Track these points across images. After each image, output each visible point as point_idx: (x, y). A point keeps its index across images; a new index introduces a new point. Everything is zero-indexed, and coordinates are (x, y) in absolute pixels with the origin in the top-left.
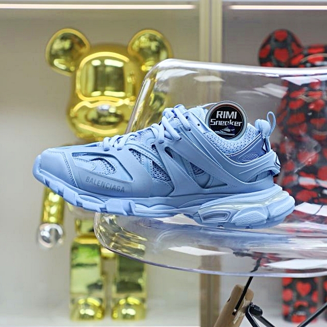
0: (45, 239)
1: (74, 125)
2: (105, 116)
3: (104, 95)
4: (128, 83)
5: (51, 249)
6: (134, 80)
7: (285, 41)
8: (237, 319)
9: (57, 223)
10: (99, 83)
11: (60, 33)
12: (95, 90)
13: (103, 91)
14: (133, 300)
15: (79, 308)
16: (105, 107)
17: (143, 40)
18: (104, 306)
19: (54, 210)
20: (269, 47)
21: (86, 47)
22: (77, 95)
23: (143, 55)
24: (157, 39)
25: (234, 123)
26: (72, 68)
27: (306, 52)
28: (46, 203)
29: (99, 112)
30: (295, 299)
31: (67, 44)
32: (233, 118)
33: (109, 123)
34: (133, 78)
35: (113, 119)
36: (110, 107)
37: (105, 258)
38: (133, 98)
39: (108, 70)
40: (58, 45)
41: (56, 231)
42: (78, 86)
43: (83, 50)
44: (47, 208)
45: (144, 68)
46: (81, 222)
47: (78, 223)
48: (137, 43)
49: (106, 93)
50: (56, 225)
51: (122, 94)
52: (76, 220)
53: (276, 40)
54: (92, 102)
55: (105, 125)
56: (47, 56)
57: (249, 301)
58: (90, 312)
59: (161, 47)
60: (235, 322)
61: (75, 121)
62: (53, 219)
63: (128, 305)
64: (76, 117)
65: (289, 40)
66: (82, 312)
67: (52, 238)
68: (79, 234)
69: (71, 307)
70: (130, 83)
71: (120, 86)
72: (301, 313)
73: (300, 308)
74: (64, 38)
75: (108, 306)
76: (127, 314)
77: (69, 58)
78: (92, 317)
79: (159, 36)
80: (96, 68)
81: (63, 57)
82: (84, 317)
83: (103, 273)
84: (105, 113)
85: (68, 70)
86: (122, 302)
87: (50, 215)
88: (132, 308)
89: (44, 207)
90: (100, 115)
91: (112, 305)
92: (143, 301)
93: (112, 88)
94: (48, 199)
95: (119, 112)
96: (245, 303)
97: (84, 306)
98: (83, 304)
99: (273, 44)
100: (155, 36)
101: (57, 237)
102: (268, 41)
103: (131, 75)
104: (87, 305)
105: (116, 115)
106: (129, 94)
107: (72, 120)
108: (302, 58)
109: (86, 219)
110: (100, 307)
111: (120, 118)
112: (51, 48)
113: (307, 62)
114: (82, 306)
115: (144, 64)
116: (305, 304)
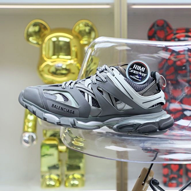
0: (26, 141)
1: (41, 75)
2: (60, 70)
3: (59, 58)
4: (73, 51)
5: (29, 147)
6: (76, 49)
7: (163, 26)
8: (145, 187)
9: (33, 132)
10: (56, 51)
11: (33, 22)
12: (54, 55)
13: (58, 56)
14: (77, 175)
15: (46, 181)
16: (60, 65)
17: (81, 26)
18: (60, 179)
19: (31, 124)
20: (154, 29)
21: (48, 30)
22: (43, 58)
23: (81, 34)
24: (89, 25)
25: (142, 74)
26: (40, 43)
27: (175, 32)
28: (26, 121)
29: (56, 68)
30: (170, 173)
31: (37, 29)
32: (142, 71)
33: (62, 74)
34: (76, 48)
35: (64, 72)
36: (63, 65)
37: (60, 152)
38: (76, 59)
39: (61, 43)
40: (32, 29)
41: (32, 136)
42: (44, 53)
43: (46, 32)
44: (27, 124)
45: (82, 42)
46: (46, 131)
47: (45, 132)
48: (77, 28)
49: (61, 56)
50: (32, 133)
51: (69, 57)
52: (43, 130)
53: (158, 26)
54: (52, 62)
55: (60, 75)
56: (25, 35)
57: (152, 177)
58: (52, 183)
59: (92, 30)
60: (143, 189)
61: (42, 73)
62: (30, 130)
63: (74, 179)
64: (43, 71)
65: (165, 25)
66: (48, 183)
67: (30, 141)
68: (45, 138)
69: (41, 180)
70: (74, 51)
71: (68, 52)
72: (174, 182)
73: (173, 179)
74: (35, 25)
75: (62, 179)
76: (73, 184)
77: (38, 37)
78: (54, 186)
79: (90, 24)
80: (54, 42)
81: (35, 36)
82: (49, 186)
83: (60, 160)
84: (60, 68)
85: (38, 44)
86: (71, 177)
87: (28, 127)
88: (76, 180)
89: (25, 123)
90: (57, 70)
91: (65, 179)
92: (83, 175)
93: (64, 54)
94: (27, 118)
95: (68, 68)
96: (149, 178)
97: (49, 180)
98: (48, 179)
99: (156, 28)
100: (88, 24)
101: (33, 140)
102: (153, 26)
103: (75, 46)
104: (50, 179)
105: (66, 69)
106: (74, 57)
107: (41, 73)
108: (172, 36)
109: (49, 130)
110: (58, 180)
111: (68, 71)
112: (28, 31)
113: (175, 38)
114: (48, 180)
115: (82, 40)
116: (176, 176)
